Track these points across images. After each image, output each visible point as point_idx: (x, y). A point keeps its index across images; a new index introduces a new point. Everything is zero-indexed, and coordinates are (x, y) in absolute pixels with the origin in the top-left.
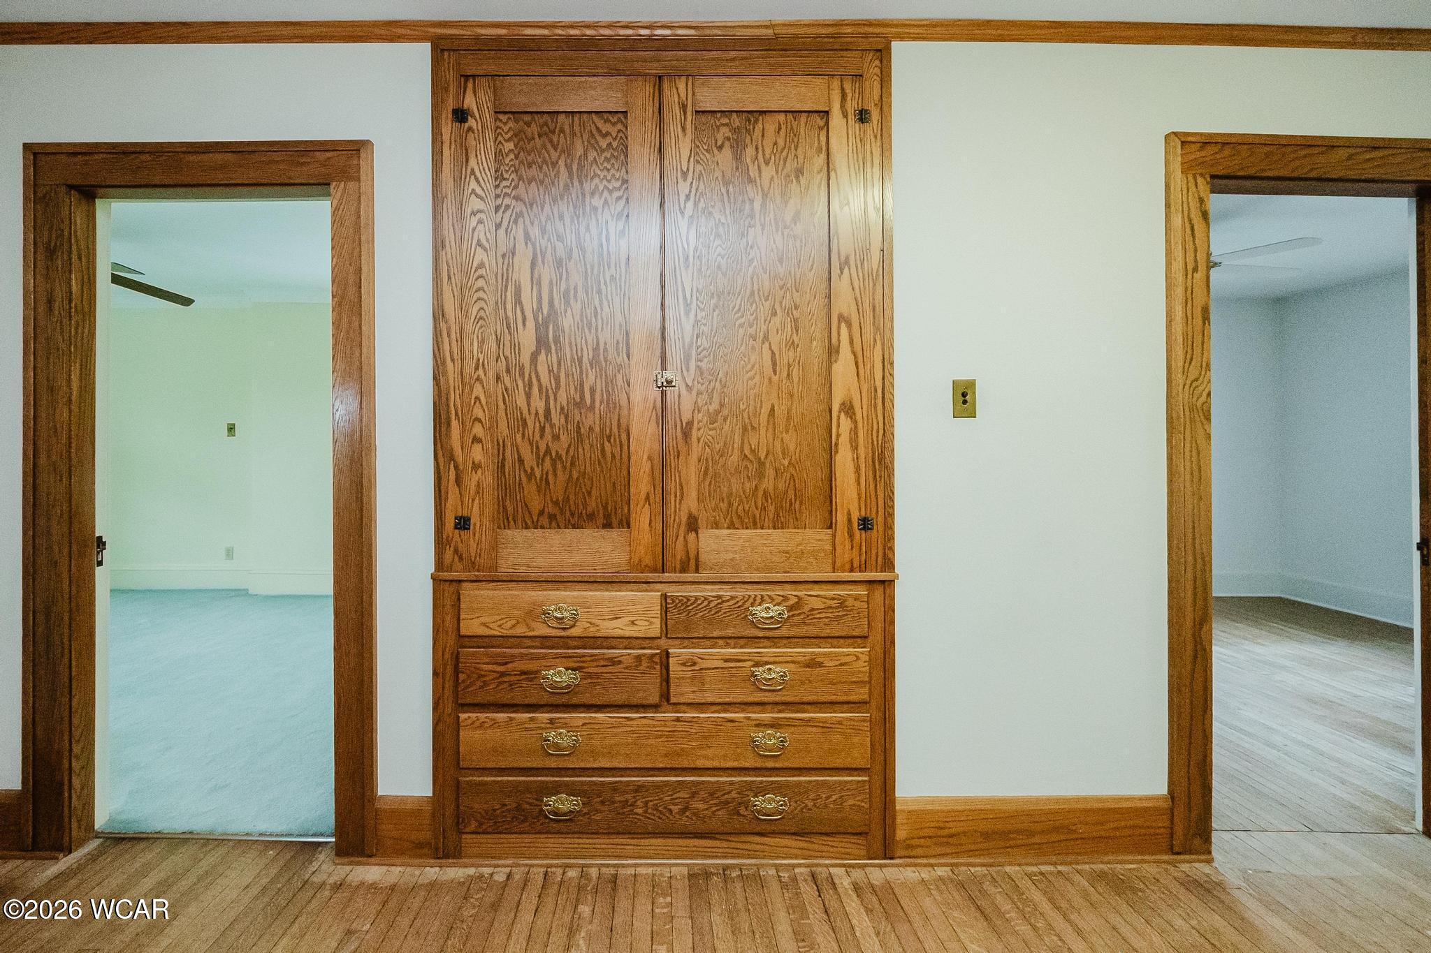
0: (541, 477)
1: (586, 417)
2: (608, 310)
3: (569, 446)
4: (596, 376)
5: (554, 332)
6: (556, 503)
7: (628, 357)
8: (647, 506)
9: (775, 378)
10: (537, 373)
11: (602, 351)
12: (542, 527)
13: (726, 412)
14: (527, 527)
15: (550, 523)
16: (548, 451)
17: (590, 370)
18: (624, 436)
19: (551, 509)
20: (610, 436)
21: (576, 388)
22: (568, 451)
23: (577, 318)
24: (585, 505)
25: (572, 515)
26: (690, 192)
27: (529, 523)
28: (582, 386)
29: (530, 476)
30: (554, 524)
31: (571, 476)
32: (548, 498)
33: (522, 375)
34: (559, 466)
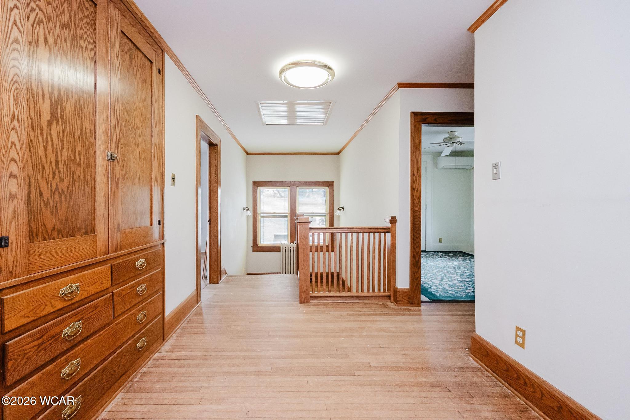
0: (53, 206)
1: (77, 170)
2: (87, 109)
3: (69, 186)
4: (82, 146)
5: (61, 110)
6: (61, 222)
7: (95, 139)
8: (103, 220)
9: (140, 164)
10: (50, 134)
11: (84, 132)
12: (54, 238)
13: (127, 175)
14: (45, 240)
15: (58, 235)
16: (57, 189)
17: (78, 142)
18: (93, 182)
19: (59, 226)
20: (87, 182)
21: (72, 151)
22: (68, 189)
23: (73, 108)
24: (76, 222)
25: (70, 229)
26: (119, 66)
27: (47, 237)
28: (75, 148)
29: (46, 205)
30: (60, 236)
31: (69, 204)
32: (57, 219)
33: (42, 134)
34: (63, 197)
